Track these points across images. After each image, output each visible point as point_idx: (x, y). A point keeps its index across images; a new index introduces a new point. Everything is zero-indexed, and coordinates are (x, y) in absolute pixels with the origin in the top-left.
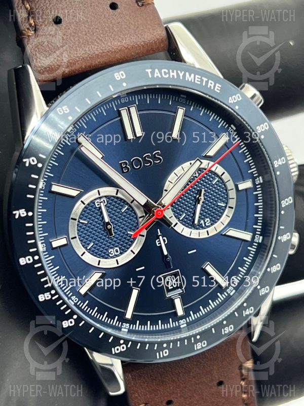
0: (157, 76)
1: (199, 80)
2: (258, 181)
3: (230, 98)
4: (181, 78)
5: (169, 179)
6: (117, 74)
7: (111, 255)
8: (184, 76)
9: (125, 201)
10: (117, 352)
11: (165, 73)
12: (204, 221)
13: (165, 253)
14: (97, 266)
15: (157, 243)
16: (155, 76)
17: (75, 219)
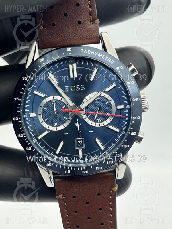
0: (85, 53)
1: (104, 57)
2: (128, 107)
3: (117, 67)
4: (96, 55)
5: (86, 98)
6: (68, 49)
7: (54, 125)
8: (98, 54)
9: (65, 104)
10: (48, 166)
11: (89, 52)
12: (99, 119)
13: (79, 129)
14: (47, 128)
15: (76, 124)
16: (84, 52)
17: (41, 107)
